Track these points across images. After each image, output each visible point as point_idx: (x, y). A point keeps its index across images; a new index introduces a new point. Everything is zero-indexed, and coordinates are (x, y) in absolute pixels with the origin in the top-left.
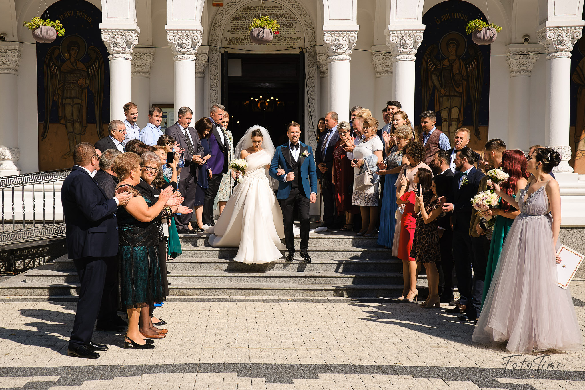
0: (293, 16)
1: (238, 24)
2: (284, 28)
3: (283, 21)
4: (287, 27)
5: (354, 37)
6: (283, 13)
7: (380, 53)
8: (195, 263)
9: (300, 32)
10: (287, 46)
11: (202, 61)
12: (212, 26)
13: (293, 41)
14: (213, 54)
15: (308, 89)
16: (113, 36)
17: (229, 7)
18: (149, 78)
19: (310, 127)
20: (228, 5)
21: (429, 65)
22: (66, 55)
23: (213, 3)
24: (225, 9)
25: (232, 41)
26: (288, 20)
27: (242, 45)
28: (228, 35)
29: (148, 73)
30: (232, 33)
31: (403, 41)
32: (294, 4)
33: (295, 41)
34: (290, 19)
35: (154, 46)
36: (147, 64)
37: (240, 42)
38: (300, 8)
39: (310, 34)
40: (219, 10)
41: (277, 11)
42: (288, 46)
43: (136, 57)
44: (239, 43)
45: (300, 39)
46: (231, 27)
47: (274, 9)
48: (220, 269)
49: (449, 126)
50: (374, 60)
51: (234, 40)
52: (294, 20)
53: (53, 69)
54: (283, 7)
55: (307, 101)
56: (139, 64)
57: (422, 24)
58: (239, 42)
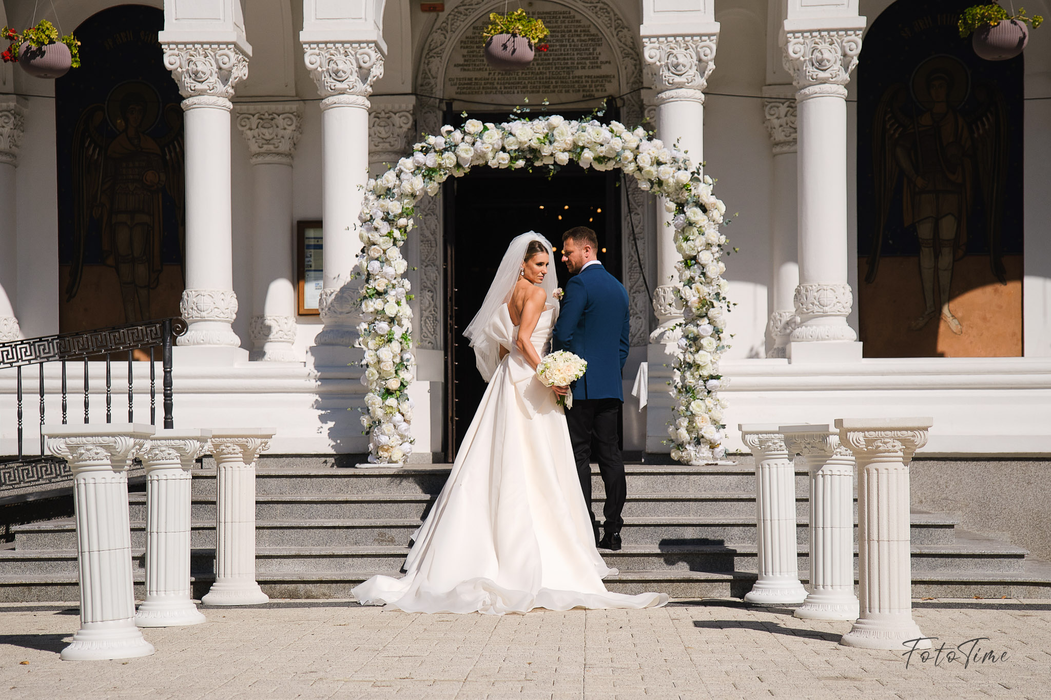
0: (593, 30)
1: (478, 50)
2: (576, 57)
3: (573, 41)
4: (581, 54)
5: (710, 49)
6: (573, 24)
7: (779, 102)
8: (334, 528)
9: (610, 63)
10: (581, 94)
11: (401, 127)
12: (424, 55)
13: (593, 84)
14: (425, 113)
15: (628, 184)
16: (189, 57)
17: (459, 15)
18: (291, 166)
19: (632, 264)
20: (456, 10)
21: (888, 127)
22: (119, 121)
23: (422, 5)
24: (450, 20)
25: (466, 86)
26: (583, 38)
27: (486, 93)
28: (457, 73)
29: (289, 155)
30: (465, 70)
31: (817, 54)
32: (595, 5)
33: (598, 83)
34: (587, 38)
35: (301, 98)
36: (287, 137)
37: (483, 88)
38: (609, 13)
39: (631, 68)
40: (438, 20)
41: (559, 22)
42: (585, 93)
43: (261, 121)
44: (481, 90)
45: (609, 79)
46: (464, 56)
47: (553, 17)
48: (389, 541)
49: (937, 255)
50: (768, 117)
51: (471, 84)
52: (597, 40)
53: (90, 152)
54: (573, 13)
55: (626, 208)
56: (268, 137)
57: (859, 15)
58: (480, 88)
